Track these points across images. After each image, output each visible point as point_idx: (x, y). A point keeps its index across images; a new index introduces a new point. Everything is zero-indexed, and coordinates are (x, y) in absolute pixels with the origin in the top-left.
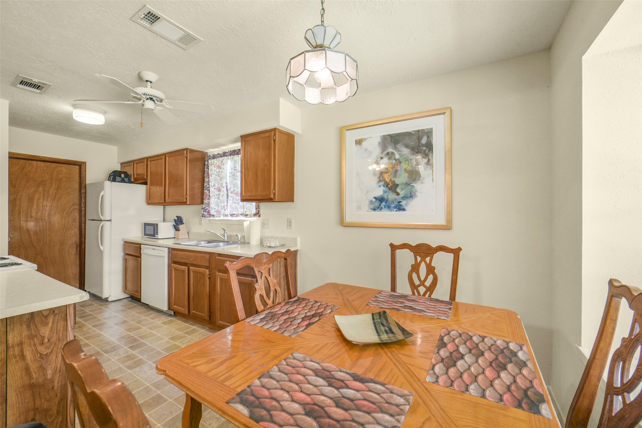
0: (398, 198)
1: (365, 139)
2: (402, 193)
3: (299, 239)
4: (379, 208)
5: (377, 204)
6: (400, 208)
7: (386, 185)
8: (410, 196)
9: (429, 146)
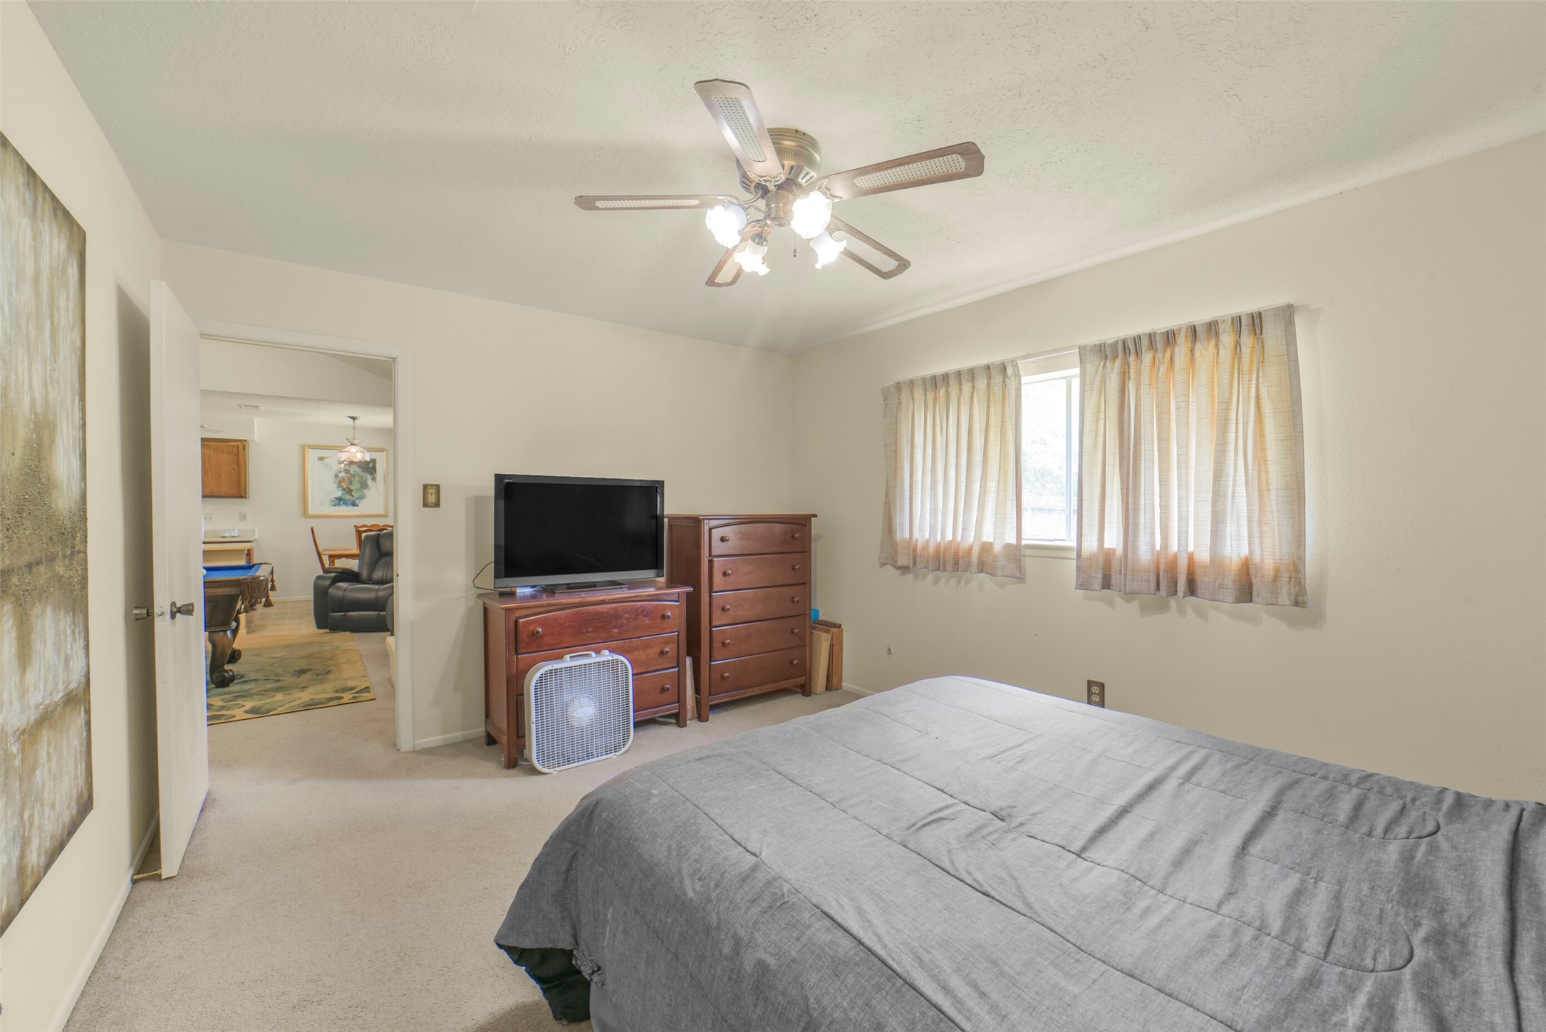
0: (353, 499)
1: (326, 458)
2: (356, 496)
3: (256, 530)
4: (339, 505)
5: (337, 502)
6: (354, 504)
7: (344, 489)
8: (362, 497)
9: (374, 468)
